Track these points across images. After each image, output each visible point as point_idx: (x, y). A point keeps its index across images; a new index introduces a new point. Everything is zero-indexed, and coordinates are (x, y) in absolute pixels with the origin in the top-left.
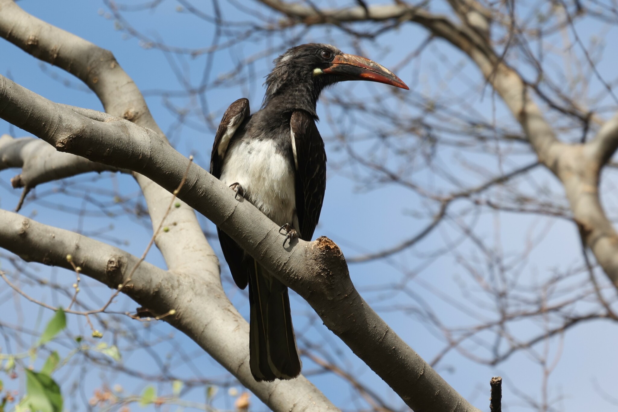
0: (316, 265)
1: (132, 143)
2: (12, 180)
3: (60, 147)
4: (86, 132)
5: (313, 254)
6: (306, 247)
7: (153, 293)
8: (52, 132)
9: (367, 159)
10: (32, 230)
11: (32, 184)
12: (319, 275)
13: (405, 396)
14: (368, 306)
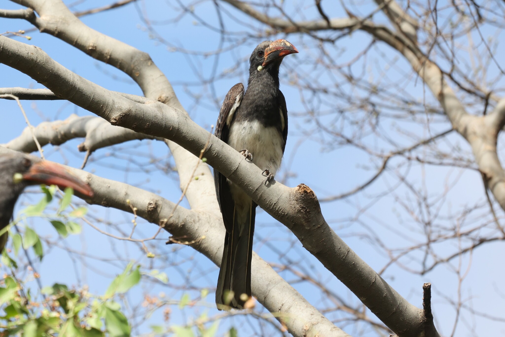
0: (298, 204)
1: (165, 119)
2: (78, 146)
3: (113, 122)
4: (132, 112)
5: (295, 196)
6: (290, 191)
7: (181, 226)
8: (108, 112)
9: (330, 129)
10: (94, 182)
11: (93, 149)
12: (299, 211)
13: (362, 298)
14: (335, 233)
